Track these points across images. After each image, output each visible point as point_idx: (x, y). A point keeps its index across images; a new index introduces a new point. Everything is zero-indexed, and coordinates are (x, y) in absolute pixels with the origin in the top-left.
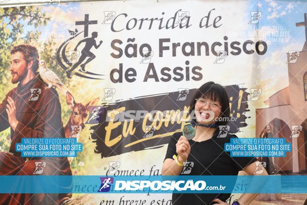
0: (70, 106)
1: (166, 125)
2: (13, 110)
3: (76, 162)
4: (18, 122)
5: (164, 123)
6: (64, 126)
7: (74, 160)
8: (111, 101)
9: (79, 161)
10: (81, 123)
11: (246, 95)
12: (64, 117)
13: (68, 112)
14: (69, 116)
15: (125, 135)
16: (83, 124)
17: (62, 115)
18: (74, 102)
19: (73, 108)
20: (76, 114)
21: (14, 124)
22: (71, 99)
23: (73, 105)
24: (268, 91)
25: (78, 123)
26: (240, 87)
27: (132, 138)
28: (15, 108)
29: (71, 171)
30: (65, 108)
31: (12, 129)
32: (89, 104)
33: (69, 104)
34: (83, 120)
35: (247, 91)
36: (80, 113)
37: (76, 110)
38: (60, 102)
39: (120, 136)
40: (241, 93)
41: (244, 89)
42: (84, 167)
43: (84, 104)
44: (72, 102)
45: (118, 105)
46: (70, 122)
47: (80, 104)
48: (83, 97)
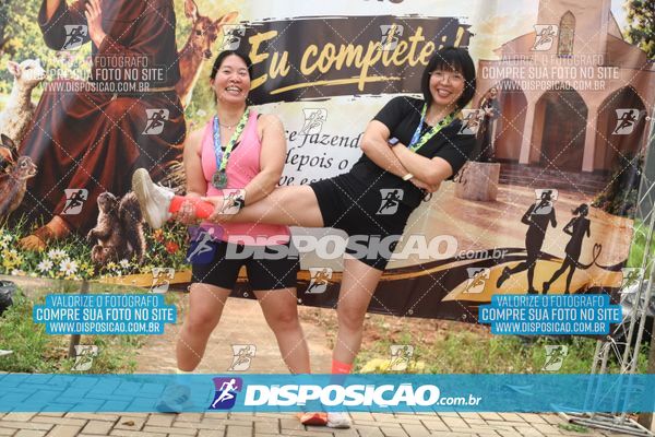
0: (191, 19)
1: (338, 67)
2: (96, 14)
3: (194, 108)
4: (104, 36)
5: (334, 63)
6: (179, 50)
7: (190, 106)
8: (257, 18)
9: (198, 108)
10: (205, 48)
11: (467, 36)
12: (179, 36)
13: (187, 28)
14: (188, 36)
15: (273, 75)
16: (208, 50)
17: (177, 32)
18: (197, 14)
19: (196, 23)
20: (199, 33)
21: (99, 37)
22: (192, 9)
23: (196, 19)
24: (502, 36)
25: (200, 49)
26: (461, 22)
27: (283, 82)
28: (100, 12)
29: (184, 122)
30: (182, 21)
31: (94, 46)
32: (220, 20)
33: (188, 16)
34: (209, 45)
35: (470, 30)
36: (205, 33)
37: (200, 26)
38: (175, 11)
39: (266, 76)
40: (460, 32)
41: (465, 27)
42: (204, 118)
43: (214, 20)
44: (194, 13)
45: (266, 27)
46: (188, 45)
47: (207, 18)
48: (212, 7)
